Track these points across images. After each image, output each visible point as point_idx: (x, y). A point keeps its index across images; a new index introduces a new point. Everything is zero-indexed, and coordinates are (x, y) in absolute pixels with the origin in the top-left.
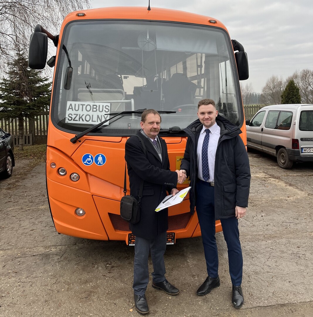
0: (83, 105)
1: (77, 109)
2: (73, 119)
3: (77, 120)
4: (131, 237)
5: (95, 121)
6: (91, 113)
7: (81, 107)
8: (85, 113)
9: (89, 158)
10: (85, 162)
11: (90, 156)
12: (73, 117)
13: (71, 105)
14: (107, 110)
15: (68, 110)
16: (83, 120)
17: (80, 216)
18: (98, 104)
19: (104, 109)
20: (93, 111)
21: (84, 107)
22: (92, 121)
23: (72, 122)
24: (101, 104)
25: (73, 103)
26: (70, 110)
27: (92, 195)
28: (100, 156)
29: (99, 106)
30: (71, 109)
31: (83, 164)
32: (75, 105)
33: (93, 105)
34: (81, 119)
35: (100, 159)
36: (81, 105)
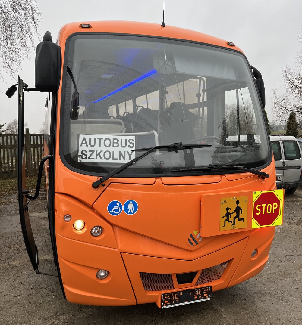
0: (100, 139)
1: (92, 144)
2: (88, 157)
3: (94, 159)
4: (164, 298)
5: (117, 159)
6: (111, 149)
7: (98, 141)
8: (104, 149)
9: (117, 206)
10: (112, 212)
11: (118, 204)
12: (88, 154)
13: (84, 139)
14: (131, 145)
15: (81, 146)
16: (101, 159)
17: (101, 279)
18: (119, 138)
19: (128, 143)
20: (114, 146)
21: (102, 141)
22: (113, 159)
23: (87, 161)
24: (124, 138)
25: (87, 137)
26: (84, 146)
27: (121, 253)
28: (131, 202)
29: (121, 140)
30: (84, 144)
31: (108, 214)
32: (90, 139)
33: (114, 139)
34: (98, 157)
35: (131, 206)
36: (98, 139)
